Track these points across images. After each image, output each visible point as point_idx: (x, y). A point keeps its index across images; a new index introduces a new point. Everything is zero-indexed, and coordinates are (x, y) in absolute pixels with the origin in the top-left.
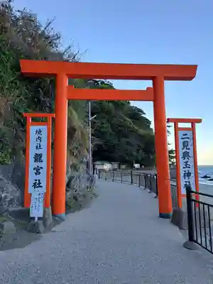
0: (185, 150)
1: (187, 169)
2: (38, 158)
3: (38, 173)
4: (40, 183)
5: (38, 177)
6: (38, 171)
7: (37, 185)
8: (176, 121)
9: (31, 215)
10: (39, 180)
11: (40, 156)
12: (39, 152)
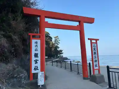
0: (94, 51)
1: (95, 59)
2: (36, 55)
3: (36, 62)
4: (37, 68)
5: (36, 65)
6: (36, 61)
8: (91, 40)
9: (38, 84)
10: (37, 66)
12: (36, 52)
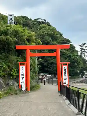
0: (65, 72)
2: (22, 75)
6: (23, 78)
7: (22, 82)
9: (22, 90)
11: (23, 74)
12: (23, 73)
